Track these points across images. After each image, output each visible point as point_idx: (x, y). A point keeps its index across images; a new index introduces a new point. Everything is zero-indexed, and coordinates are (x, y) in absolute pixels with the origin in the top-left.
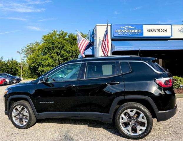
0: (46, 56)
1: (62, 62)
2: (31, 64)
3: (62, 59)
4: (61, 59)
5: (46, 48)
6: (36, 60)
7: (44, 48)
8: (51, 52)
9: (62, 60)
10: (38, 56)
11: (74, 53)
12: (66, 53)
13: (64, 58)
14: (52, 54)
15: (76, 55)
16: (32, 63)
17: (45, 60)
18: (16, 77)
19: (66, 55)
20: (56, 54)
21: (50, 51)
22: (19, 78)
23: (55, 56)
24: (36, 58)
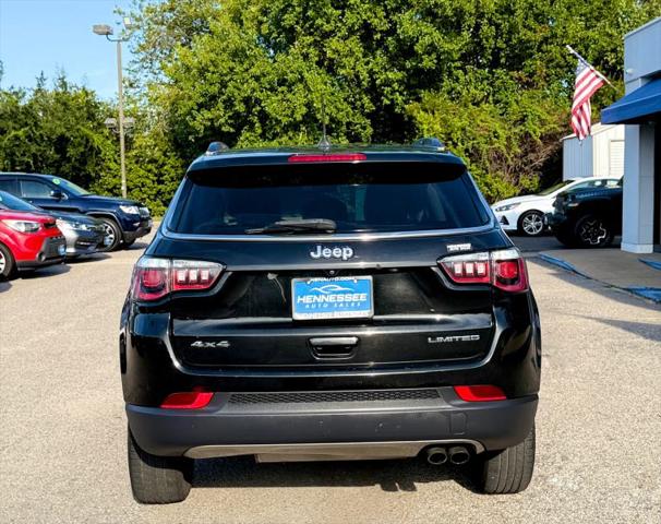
0: (290, 61)
1: (400, 99)
2: (190, 113)
3: (400, 75)
4: (391, 75)
6: (224, 85)
8: (327, 27)
9: (400, 82)
10: (238, 54)
11: (486, 30)
12: (430, 34)
13: (418, 72)
14: (334, 43)
15: (501, 44)
16: (201, 106)
17: (282, 82)
18: (117, 205)
19: (432, 49)
20: (355, 44)
21: (319, 21)
22: (133, 210)
23: (351, 53)
24: (224, 67)
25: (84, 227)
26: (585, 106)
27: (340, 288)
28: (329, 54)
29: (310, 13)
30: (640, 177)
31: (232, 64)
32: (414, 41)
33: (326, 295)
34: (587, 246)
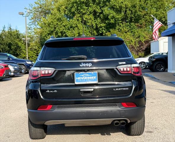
0: (74, 21)
1: (104, 31)
2: (46, 36)
3: (104, 25)
4: (102, 25)
5: (73, 3)
6: (55, 28)
7: (69, 4)
8: (84, 12)
9: (104, 27)
10: (59, 20)
11: (128, 12)
12: (113, 13)
14: (86, 16)
15: (132, 16)
16: (49, 34)
17: (71, 27)
18: (25, 61)
19: (113, 17)
20: (91, 16)
21: (81, 10)
22: (30, 63)
23: (91, 19)
24: (55, 23)
25: (16, 67)
26: (157, 32)
27: (88, 75)
28: (84, 19)
29: (79, 8)
30: (173, 51)
31: (57, 22)
32: (108, 15)
33: (84, 77)
34: (158, 71)
